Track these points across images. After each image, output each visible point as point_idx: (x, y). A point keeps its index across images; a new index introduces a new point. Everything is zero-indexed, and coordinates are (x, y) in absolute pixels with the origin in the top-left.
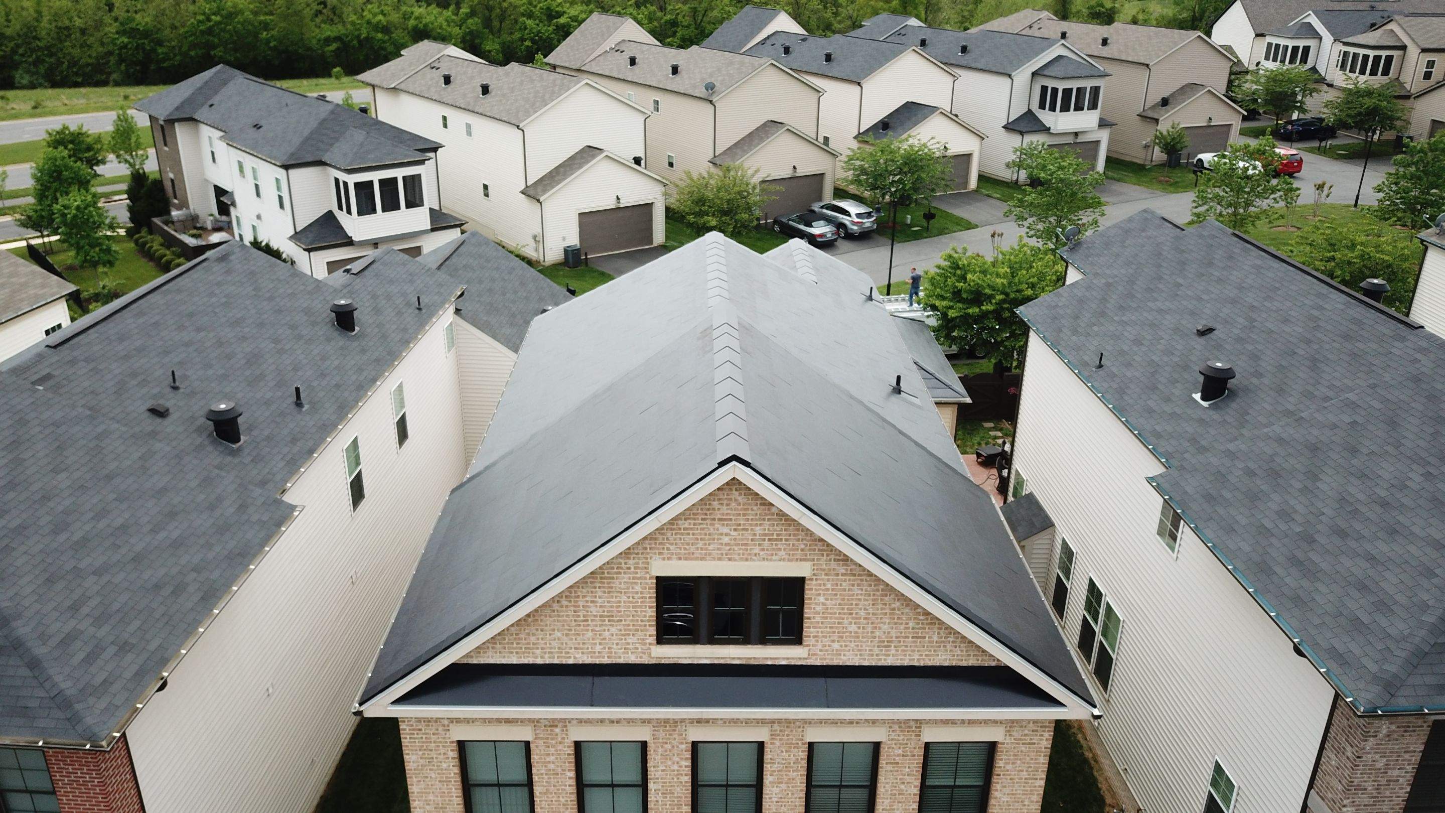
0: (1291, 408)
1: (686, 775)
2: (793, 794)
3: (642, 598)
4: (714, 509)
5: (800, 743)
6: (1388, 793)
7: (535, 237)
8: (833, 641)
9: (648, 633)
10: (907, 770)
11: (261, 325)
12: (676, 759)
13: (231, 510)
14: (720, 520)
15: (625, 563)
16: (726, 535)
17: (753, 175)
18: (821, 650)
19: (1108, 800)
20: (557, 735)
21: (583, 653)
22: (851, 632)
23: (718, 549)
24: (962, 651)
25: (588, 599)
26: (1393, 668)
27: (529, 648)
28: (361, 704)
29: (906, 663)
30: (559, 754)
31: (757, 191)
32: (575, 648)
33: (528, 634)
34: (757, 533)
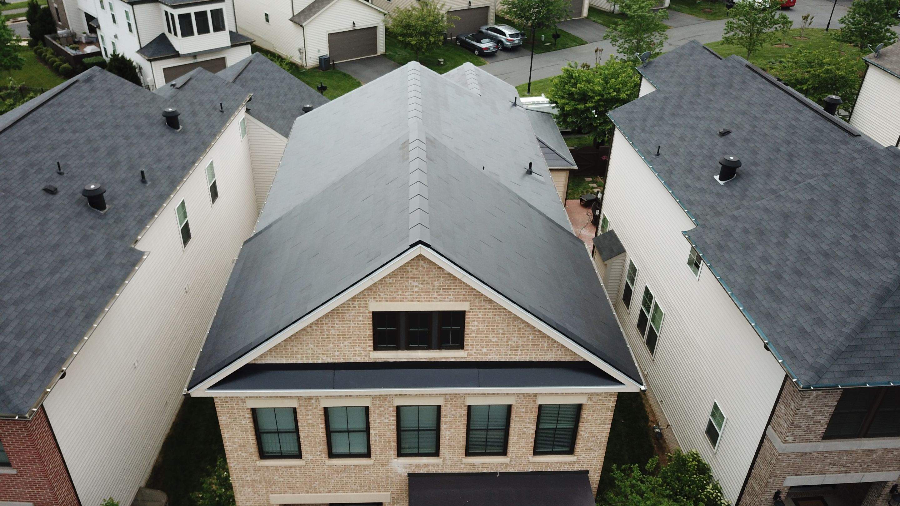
0: (774, 187)
1: (393, 425)
2: (458, 435)
3: (364, 324)
4: (408, 271)
5: (463, 406)
6: (813, 429)
7: (300, 50)
8: (483, 347)
9: (368, 345)
10: (528, 420)
11: (117, 126)
12: (387, 416)
13: (102, 257)
14: (412, 278)
15: (353, 304)
16: (416, 287)
17: (441, 8)
18: (475, 353)
19: (651, 418)
20: (313, 404)
21: (327, 357)
22: (494, 342)
23: (411, 295)
24: (562, 352)
25: (330, 325)
26: (821, 361)
27: (293, 354)
28: (188, 390)
29: (528, 359)
30: (314, 415)
31: (445, 19)
32: (322, 354)
33: (292, 346)
34: (436, 285)
